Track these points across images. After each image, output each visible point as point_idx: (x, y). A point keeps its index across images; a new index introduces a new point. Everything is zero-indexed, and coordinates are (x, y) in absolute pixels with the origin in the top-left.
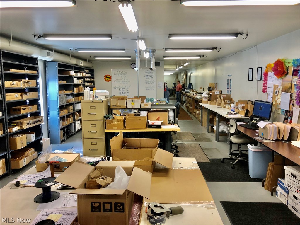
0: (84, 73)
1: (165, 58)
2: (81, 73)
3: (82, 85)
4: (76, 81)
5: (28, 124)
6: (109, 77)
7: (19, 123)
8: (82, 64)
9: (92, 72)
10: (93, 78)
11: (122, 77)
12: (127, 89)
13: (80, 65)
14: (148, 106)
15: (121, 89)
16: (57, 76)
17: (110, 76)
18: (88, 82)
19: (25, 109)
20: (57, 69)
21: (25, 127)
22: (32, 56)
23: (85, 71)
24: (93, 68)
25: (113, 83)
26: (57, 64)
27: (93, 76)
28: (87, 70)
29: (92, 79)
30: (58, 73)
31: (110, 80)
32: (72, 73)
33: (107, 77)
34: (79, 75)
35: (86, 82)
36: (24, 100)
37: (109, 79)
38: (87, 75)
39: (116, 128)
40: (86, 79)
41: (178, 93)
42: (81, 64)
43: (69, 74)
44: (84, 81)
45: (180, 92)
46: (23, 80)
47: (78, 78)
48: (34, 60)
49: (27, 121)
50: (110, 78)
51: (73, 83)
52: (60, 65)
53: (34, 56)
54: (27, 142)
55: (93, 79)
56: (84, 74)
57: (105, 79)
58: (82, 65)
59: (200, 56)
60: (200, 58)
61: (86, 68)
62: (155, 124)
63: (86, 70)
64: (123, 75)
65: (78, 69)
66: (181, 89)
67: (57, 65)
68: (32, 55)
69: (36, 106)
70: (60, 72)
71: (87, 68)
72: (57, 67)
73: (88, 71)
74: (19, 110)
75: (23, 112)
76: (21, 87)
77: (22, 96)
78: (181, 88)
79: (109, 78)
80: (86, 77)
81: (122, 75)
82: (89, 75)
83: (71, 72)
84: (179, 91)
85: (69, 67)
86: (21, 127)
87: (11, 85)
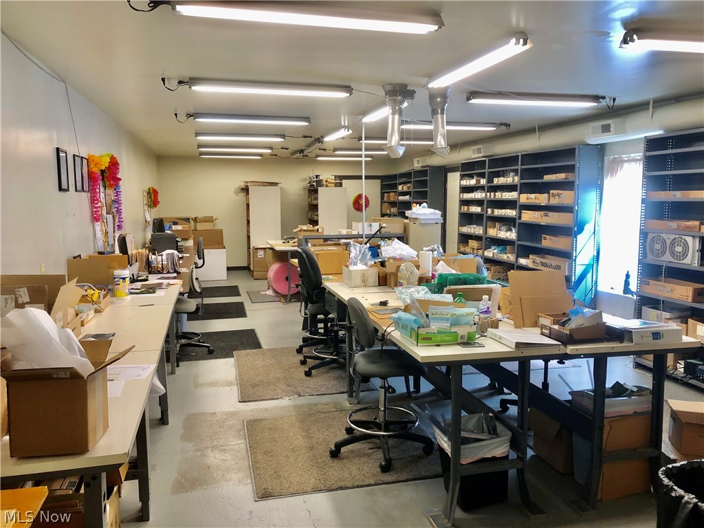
5: (534, 262)
21: (531, 264)
36: (542, 224)
46: (551, 191)
87: (527, 199)
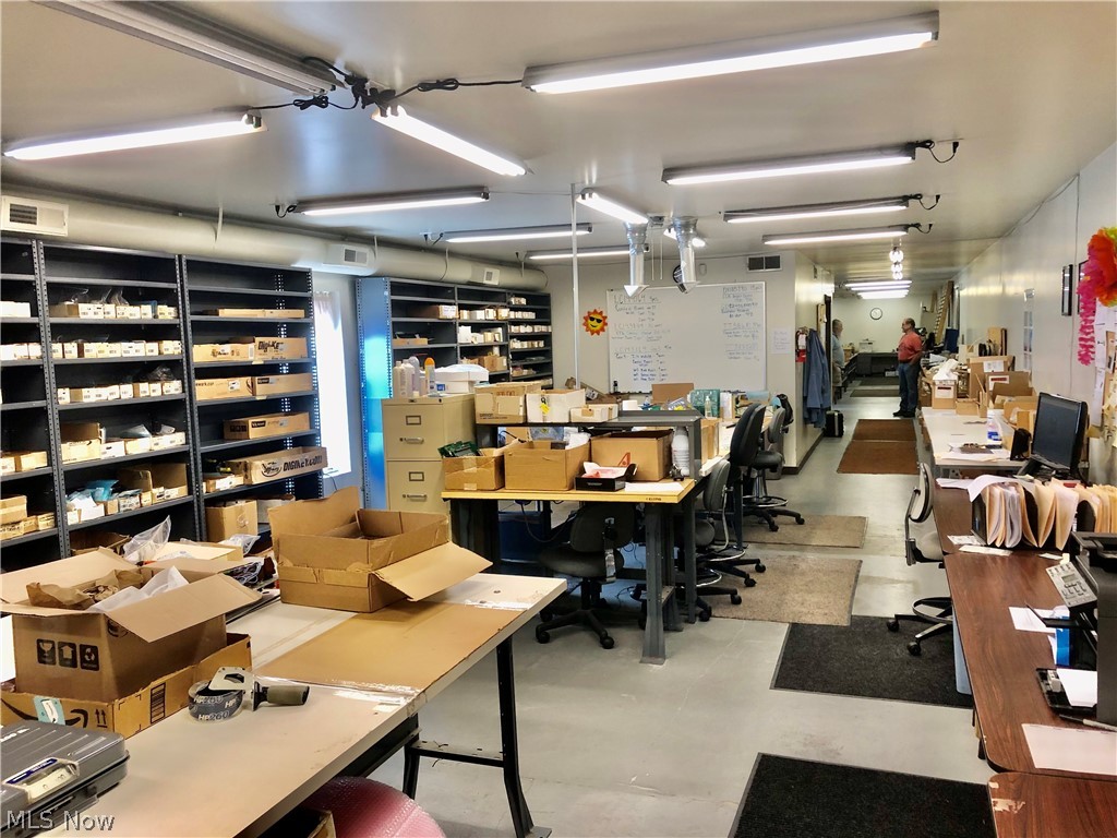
0: (506, 307)
1: (767, 240)
2: (491, 311)
3: (496, 350)
4: (465, 336)
5: (268, 470)
6: (599, 317)
7: (242, 466)
8: (496, 278)
9: (540, 304)
10: (548, 324)
11: (642, 317)
12: (661, 359)
13: (485, 282)
14: (592, 415)
15: (640, 359)
16: (389, 323)
17: (601, 313)
18: (522, 337)
19: (262, 424)
20: (389, 302)
21: (258, 478)
22: (296, 266)
23: (510, 303)
24: (546, 291)
25: (611, 340)
26: (389, 284)
27: (544, 316)
28: (517, 299)
29: (538, 329)
30: (390, 312)
31: (602, 329)
32: (449, 312)
33: (592, 319)
34: (480, 315)
35: (512, 337)
36: (258, 398)
37: (599, 325)
38: (519, 315)
39: (474, 487)
40: (514, 329)
41: (906, 367)
42: (489, 278)
43: (436, 313)
44: (509, 337)
45: (911, 363)
46: (258, 339)
47: (478, 327)
48: (300, 279)
49: (263, 462)
50: (602, 321)
51: (456, 342)
52: (396, 288)
53: (300, 265)
54: (259, 524)
55: (543, 328)
56: (504, 313)
57: (585, 324)
58: (494, 282)
59: (906, 227)
60: (904, 233)
61: (512, 292)
62: (603, 476)
63: (513, 300)
64: (646, 310)
65: (474, 296)
66: (916, 352)
67: (389, 287)
68: (294, 261)
69: (307, 414)
70: (398, 307)
71: (518, 292)
72: (387, 293)
73: (523, 301)
74: (245, 429)
75: (255, 434)
76: (251, 358)
77: (252, 387)
78: (917, 349)
79: (599, 321)
80: (517, 323)
81: (641, 311)
82: (530, 316)
83: (443, 307)
84: (908, 361)
85: (439, 291)
86: (246, 477)
87: (214, 354)
